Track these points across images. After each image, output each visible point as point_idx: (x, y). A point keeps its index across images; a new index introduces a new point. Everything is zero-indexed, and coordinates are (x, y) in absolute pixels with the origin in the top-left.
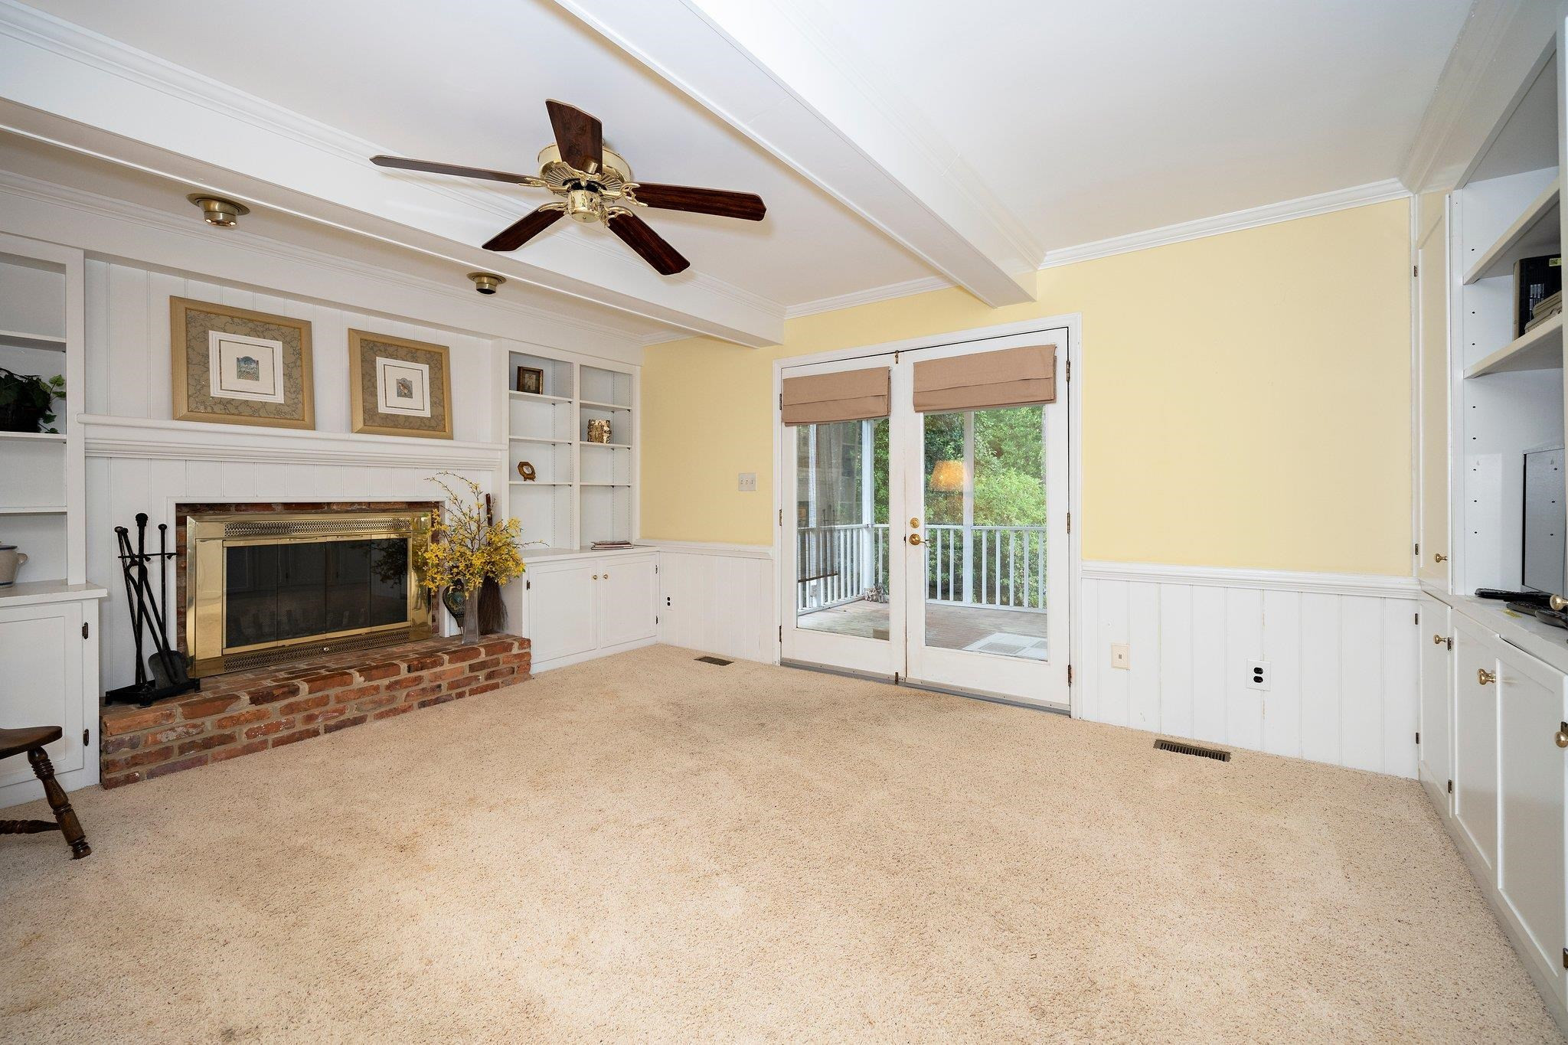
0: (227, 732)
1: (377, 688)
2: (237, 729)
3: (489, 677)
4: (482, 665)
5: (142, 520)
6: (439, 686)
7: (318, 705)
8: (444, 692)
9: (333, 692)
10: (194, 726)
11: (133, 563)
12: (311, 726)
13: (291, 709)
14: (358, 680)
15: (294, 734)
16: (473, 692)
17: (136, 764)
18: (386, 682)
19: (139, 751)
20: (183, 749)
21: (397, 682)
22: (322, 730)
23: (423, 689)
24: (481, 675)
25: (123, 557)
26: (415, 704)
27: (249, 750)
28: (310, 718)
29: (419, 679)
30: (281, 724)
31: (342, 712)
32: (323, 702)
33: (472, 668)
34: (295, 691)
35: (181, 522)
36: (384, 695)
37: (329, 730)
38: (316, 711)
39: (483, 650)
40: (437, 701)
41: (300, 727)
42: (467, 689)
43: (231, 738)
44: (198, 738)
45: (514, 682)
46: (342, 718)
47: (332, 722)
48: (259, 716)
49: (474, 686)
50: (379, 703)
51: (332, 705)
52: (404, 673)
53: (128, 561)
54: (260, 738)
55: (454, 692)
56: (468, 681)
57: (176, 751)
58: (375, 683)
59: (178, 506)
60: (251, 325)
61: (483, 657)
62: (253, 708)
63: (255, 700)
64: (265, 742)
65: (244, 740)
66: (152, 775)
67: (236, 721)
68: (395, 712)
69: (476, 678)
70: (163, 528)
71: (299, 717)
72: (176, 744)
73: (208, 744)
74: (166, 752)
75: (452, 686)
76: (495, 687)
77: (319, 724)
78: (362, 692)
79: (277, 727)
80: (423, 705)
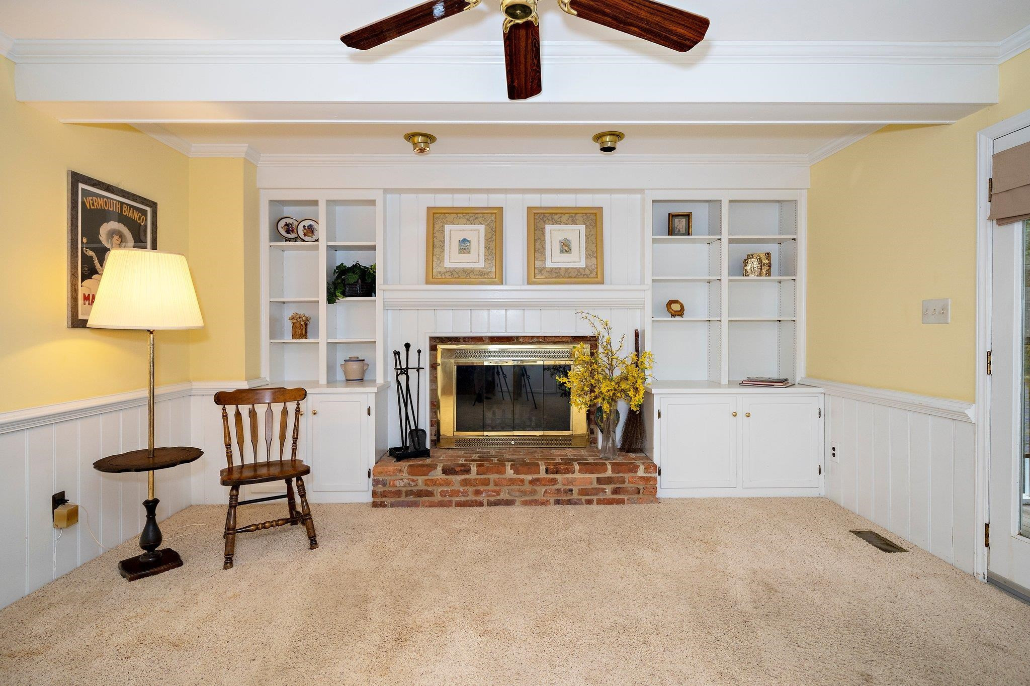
0: (430, 489)
1: (522, 481)
2: (435, 488)
3: (616, 491)
4: (609, 481)
5: (407, 346)
6: (571, 490)
7: (483, 484)
8: (575, 496)
9: (493, 477)
10: (413, 481)
11: (402, 373)
12: (478, 498)
13: (465, 483)
14: (510, 472)
15: (467, 501)
16: (600, 502)
17: (385, 496)
18: (530, 477)
19: (387, 489)
20: (408, 493)
21: (537, 480)
22: (485, 503)
23: (558, 490)
24: (608, 489)
25: (397, 369)
26: (552, 501)
27: (441, 504)
28: (478, 493)
29: (554, 481)
30: (460, 491)
31: (498, 493)
32: (486, 482)
33: (599, 480)
34: (468, 471)
35: (433, 348)
36: (527, 487)
37: (490, 504)
38: (481, 488)
39: (609, 467)
40: (569, 502)
41: (471, 497)
42: (595, 498)
43: (430, 494)
44: (415, 489)
45: (639, 501)
46: (498, 498)
47: (492, 499)
48: (448, 483)
49: (601, 497)
50: (524, 493)
51: (491, 487)
52: (542, 474)
53: (399, 371)
54: (448, 498)
55: (584, 498)
56: (596, 491)
57: (404, 494)
58: (521, 476)
59: (432, 339)
60: (467, 217)
61: (609, 473)
62: (444, 476)
63: (446, 471)
64: (451, 501)
65: (438, 498)
66: (393, 505)
67: (434, 483)
68: (535, 503)
69: (603, 490)
70: (419, 351)
71: (471, 489)
72: (404, 489)
73: (420, 494)
74: (398, 493)
75: (583, 492)
76: (621, 502)
77: (483, 498)
78: (512, 481)
79: (455, 493)
80: (558, 502)
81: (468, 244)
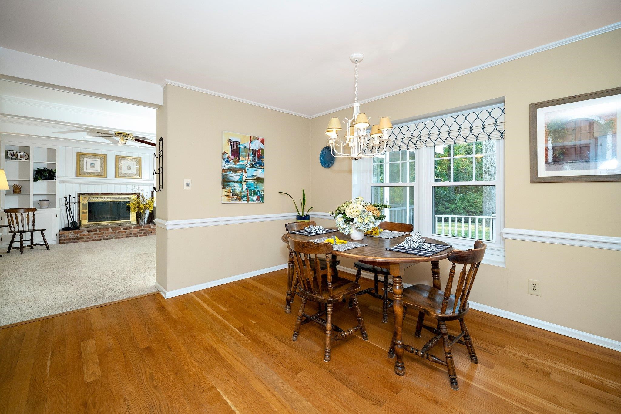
0: (82, 237)
1: (115, 232)
2: (84, 237)
3: (145, 233)
4: (143, 230)
5: (70, 196)
6: (131, 234)
7: (101, 234)
8: (132, 235)
9: (105, 232)
10: (75, 235)
11: (68, 204)
12: (100, 238)
13: (95, 234)
14: (111, 230)
15: (96, 239)
16: (139, 236)
17: (65, 241)
18: (118, 231)
19: (65, 238)
20: (73, 239)
21: (120, 232)
22: (102, 239)
23: (127, 234)
24: (142, 232)
25: (66, 203)
26: (125, 237)
27: (86, 241)
28: (100, 237)
29: (126, 232)
30: (93, 237)
31: (107, 236)
32: (103, 234)
33: (140, 230)
34: (96, 231)
35: (79, 197)
36: (117, 234)
37: (104, 239)
38: (101, 235)
39: (143, 227)
40: (130, 237)
41: (97, 238)
42: (138, 235)
43: (83, 238)
44: (76, 237)
45: (152, 235)
46: (107, 238)
47: (105, 238)
48: (89, 235)
49: (140, 234)
50: (116, 236)
51: (105, 235)
52: (122, 230)
53: (67, 204)
54: (89, 239)
55: (135, 235)
56: (139, 233)
57: (72, 239)
58: (115, 231)
59: (79, 193)
60: (93, 156)
61: (143, 228)
62: (88, 233)
63: (88, 231)
64: (90, 240)
65: (85, 239)
66: (67, 243)
67: (84, 235)
68: (120, 238)
69: (141, 233)
70: (74, 197)
71: (97, 236)
72: (72, 238)
73: (78, 239)
74: (70, 239)
75: (135, 234)
76: (147, 235)
77: (102, 238)
78: (112, 233)
79: (92, 237)
80: (127, 237)
81: (93, 165)
